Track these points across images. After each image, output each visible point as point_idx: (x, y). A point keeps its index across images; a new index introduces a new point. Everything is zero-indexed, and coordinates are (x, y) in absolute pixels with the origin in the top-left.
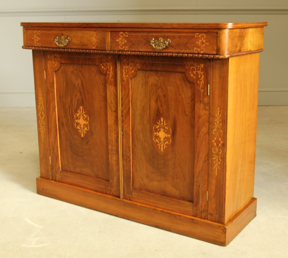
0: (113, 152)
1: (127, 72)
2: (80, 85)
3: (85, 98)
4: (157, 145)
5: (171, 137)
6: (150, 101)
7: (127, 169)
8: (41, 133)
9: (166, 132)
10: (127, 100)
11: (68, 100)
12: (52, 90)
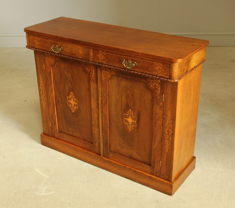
0: (95, 126)
1: (105, 75)
3: (75, 87)
4: (126, 126)
5: (136, 123)
6: (122, 96)
7: (105, 138)
8: (43, 105)
9: (133, 119)
10: (105, 94)
11: (62, 86)
12: (50, 78)
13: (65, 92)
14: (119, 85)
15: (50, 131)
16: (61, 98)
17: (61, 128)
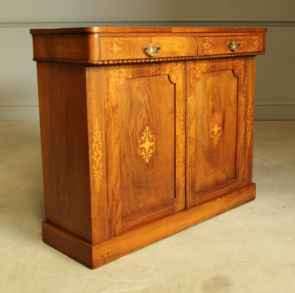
1: (194, 77)
2: (147, 101)
3: (152, 115)
8: (96, 180)
9: (218, 126)
10: (193, 105)
11: (132, 124)
12: (114, 117)
13: (136, 132)
14: (205, 85)
15: (107, 229)
16: (128, 147)
17: (125, 207)
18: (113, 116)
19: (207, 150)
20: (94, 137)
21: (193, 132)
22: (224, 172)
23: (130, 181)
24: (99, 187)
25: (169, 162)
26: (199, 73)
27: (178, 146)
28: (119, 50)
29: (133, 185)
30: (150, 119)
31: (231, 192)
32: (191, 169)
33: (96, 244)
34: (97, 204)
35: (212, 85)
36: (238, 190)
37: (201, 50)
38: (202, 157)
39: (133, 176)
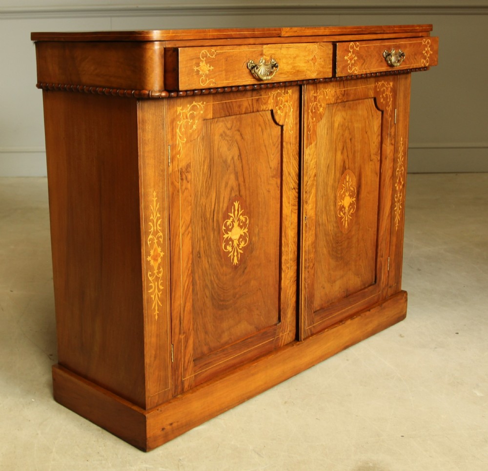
1: (315, 112)
2: (236, 158)
8: (153, 299)
9: (351, 196)
10: (312, 163)
11: (211, 199)
12: (184, 187)
13: (218, 213)
14: (331, 127)
15: (170, 381)
16: (206, 239)
17: (199, 342)
18: (182, 185)
19: (333, 238)
20: (151, 224)
21: (312, 209)
22: (358, 275)
23: (207, 297)
24: (158, 310)
25: (270, 261)
26: (323, 105)
27: (285, 233)
28: (209, 70)
29: (213, 304)
30: (241, 188)
31: (368, 308)
32: (308, 272)
33: (152, 409)
34: (154, 340)
35: (342, 126)
36: (379, 303)
37: (341, 67)
38: (325, 251)
39: (213, 288)
